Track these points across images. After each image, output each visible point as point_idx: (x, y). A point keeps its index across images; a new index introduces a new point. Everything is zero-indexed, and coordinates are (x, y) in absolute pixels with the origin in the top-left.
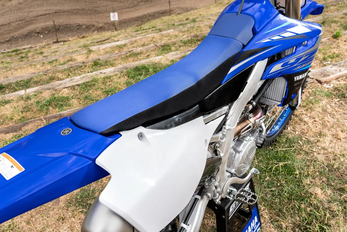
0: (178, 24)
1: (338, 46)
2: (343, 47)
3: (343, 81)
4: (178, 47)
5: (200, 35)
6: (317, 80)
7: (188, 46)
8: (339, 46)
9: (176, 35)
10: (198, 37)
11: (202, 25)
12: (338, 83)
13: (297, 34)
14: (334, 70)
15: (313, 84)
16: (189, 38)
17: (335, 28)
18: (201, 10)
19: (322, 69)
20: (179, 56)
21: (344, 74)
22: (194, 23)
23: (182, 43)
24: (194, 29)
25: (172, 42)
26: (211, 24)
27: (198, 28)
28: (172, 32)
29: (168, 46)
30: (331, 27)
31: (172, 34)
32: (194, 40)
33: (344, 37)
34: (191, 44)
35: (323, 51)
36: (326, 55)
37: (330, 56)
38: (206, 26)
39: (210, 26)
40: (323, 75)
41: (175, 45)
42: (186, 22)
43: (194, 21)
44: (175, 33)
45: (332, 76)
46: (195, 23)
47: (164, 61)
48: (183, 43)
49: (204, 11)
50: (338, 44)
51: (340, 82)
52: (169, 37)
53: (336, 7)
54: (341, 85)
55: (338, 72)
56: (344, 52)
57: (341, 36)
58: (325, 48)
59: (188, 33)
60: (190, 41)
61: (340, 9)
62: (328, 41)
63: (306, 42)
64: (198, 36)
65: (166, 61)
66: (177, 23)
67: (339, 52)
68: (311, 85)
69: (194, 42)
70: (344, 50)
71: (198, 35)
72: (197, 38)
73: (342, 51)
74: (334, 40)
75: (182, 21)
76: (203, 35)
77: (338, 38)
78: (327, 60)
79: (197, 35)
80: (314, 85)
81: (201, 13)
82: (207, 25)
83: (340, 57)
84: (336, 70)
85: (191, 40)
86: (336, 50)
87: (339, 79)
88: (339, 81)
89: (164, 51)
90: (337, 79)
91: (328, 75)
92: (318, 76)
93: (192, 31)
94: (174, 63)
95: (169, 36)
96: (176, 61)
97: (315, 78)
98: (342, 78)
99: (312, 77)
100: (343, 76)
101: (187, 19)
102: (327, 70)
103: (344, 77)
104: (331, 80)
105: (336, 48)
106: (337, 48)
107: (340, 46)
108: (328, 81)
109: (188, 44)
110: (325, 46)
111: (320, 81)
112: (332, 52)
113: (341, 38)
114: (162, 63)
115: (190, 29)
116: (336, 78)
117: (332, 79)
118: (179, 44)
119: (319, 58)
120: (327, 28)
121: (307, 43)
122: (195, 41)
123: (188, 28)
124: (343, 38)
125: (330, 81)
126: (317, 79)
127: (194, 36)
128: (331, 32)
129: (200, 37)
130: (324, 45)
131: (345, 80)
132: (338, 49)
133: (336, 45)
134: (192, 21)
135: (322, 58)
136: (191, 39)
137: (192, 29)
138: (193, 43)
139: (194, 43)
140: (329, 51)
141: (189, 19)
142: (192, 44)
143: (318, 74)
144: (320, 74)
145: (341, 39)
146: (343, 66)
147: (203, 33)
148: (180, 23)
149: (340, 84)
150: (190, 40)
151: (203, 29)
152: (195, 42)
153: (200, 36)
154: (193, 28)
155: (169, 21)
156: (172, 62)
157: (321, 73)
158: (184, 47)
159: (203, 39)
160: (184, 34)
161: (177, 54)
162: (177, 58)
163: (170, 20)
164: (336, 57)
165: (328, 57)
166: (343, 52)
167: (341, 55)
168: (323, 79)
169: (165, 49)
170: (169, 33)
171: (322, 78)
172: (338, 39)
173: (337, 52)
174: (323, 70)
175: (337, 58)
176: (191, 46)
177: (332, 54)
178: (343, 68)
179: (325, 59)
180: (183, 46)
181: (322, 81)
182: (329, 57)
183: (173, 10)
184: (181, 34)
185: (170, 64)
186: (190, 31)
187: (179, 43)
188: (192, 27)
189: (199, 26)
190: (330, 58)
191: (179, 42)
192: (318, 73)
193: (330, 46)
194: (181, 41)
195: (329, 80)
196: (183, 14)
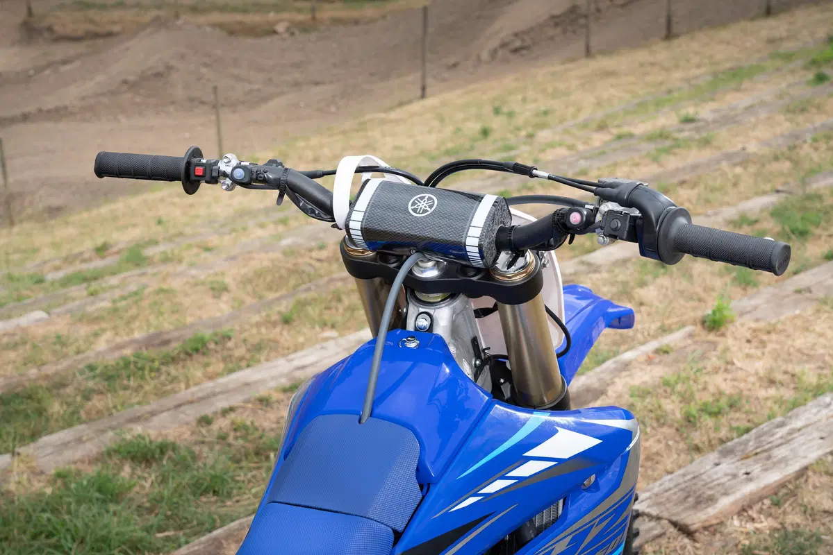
0: (60, 274)
1: (728, 363)
2: (744, 368)
3: (766, 518)
4: (79, 399)
5: (176, 334)
6: (675, 524)
7: (126, 388)
8: (733, 364)
9: (59, 337)
10: (166, 342)
11: (176, 284)
12: (750, 527)
13: (560, 461)
14: (726, 475)
15: (664, 541)
16: (128, 352)
17: (708, 282)
18: (162, 200)
19: (684, 475)
20: (91, 448)
21: (764, 488)
22: (137, 271)
23: (94, 377)
24: (145, 303)
25: (47, 377)
26: (219, 278)
27: (161, 295)
28: (40, 320)
29: (30, 397)
30: (691, 276)
31: (41, 331)
32: (153, 361)
33: (742, 325)
34: (139, 381)
35: (679, 387)
36: (692, 404)
37: (705, 404)
38: (196, 285)
39: (215, 285)
40: (691, 500)
41: (62, 391)
42: (99, 263)
43: (136, 257)
44: (52, 329)
45: (724, 503)
46: (143, 270)
47: (19, 483)
48: (101, 375)
49: (174, 204)
50: (728, 356)
51: (758, 525)
52: (28, 347)
53: (696, 191)
54: (761, 537)
55: (741, 483)
56: (753, 384)
57: (732, 321)
58: (683, 375)
59: (119, 322)
60: (132, 366)
61: (711, 196)
62: (689, 341)
63: (593, 478)
64: (166, 337)
65: (29, 480)
66: (57, 269)
67: (734, 387)
68: (657, 547)
69: (151, 370)
70: (752, 379)
71: (168, 333)
72: (165, 350)
73: (745, 381)
74: (711, 337)
75: (80, 257)
76: (188, 334)
77: (723, 329)
78: (698, 425)
79: (160, 334)
80: (668, 548)
81: (162, 211)
82: (203, 284)
83: (744, 410)
84: (735, 476)
85: (136, 363)
86: (725, 380)
87: (750, 512)
88: (753, 520)
89: (8, 422)
90: (743, 511)
91: (711, 500)
92: (676, 504)
93: (134, 311)
94: (73, 486)
95: (25, 343)
96: (79, 473)
97: (665, 514)
98: (760, 504)
99: (654, 511)
100: (761, 499)
101: (102, 250)
102: (704, 477)
103: (767, 502)
104: (723, 519)
105: (723, 369)
106: (726, 370)
107: (735, 361)
108: (714, 522)
109: (125, 382)
110: (682, 366)
111: (687, 526)
112: (712, 389)
113: (734, 329)
114: (8, 492)
115: (123, 303)
116: (739, 507)
117: (728, 515)
118: (79, 384)
119: (671, 416)
120: (680, 283)
121: (596, 481)
122: (156, 364)
123: (114, 302)
124: (739, 326)
125: (722, 523)
126: (674, 519)
127: (149, 342)
128: (695, 297)
129: (174, 345)
130: (677, 361)
131: (771, 515)
132: (729, 376)
133: (719, 358)
134: (128, 260)
135: (678, 415)
136: (138, 356)
137: (136, 303)
138: (146, 372)
139: (153, 374)
140: (700, 387)
141: (112, 246)
142: (142, 377)
143: (675, 497)
144: (682, 495)
145: (733, 333)
146: (756, 454)
147: (189, 320)
148: (69, 270)
149: (757, 529)
150: (132, 359)
151: (187, 302)
152: (158, 370)
153: (177, 339)
154: (141, 300)
155: (16, 257)
156: (59, 482)
157: (682, 490)
158: (109, 395)
159: (190, 351)
160: (96, 327)
161: (79, 441)
162: (82, 462)
163: (17, 250)
164: (727, 409)
165: (702, 410)
166: (750, 386)
167: (744, 401)
168: (695, 519)
169: (17, 412)
170: (24, 330)
171: (691, 512)
172: (723, 335)
173: (727, 388)
174: (689, 477)
175: (732, 415)
176: (141, 387)
177: (713, 395)
178: (756, 462)
179: (692, 419)
180: (101, 393)
181: (693, 528)
182: (704, 409)
183: (21, 195)
184: (84, 330)
185: (49, 491)
186: (127, 311)
187: (80, 378)
188: (136, 293)
189: (165, 287)
190: (707, 417)
191: (82, 372)
192: (675, 493)
193: (700, 365)
194: (91, 368)
195: (718, 521)
196: (74, 218)
